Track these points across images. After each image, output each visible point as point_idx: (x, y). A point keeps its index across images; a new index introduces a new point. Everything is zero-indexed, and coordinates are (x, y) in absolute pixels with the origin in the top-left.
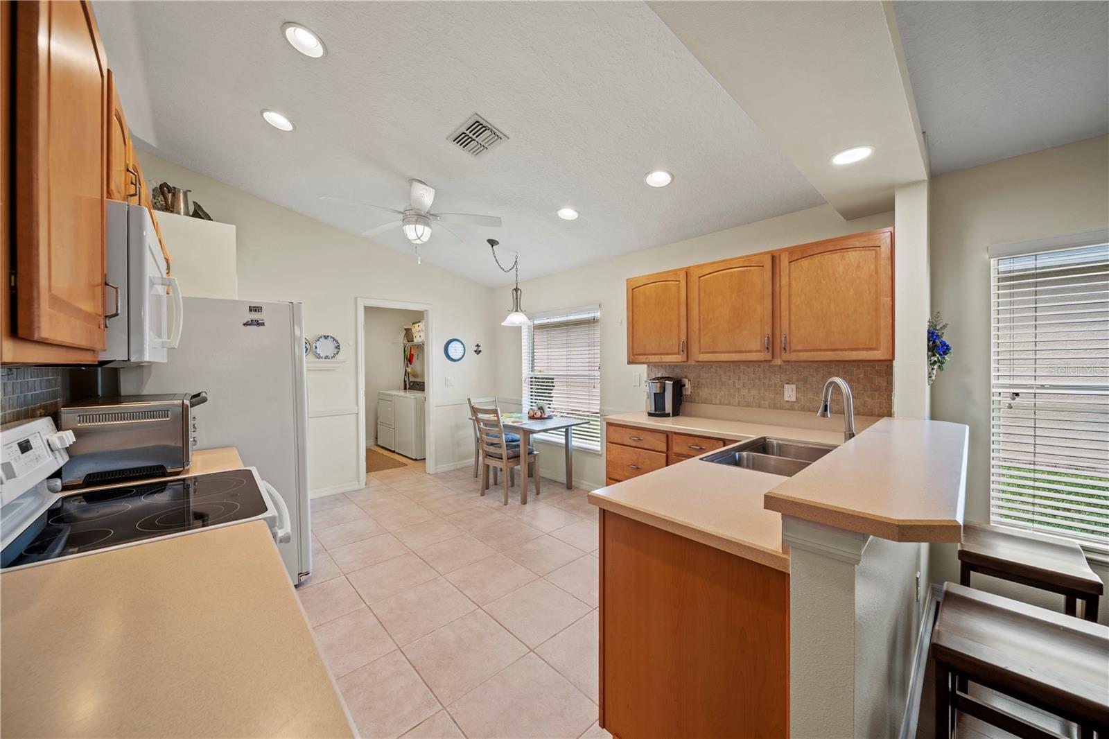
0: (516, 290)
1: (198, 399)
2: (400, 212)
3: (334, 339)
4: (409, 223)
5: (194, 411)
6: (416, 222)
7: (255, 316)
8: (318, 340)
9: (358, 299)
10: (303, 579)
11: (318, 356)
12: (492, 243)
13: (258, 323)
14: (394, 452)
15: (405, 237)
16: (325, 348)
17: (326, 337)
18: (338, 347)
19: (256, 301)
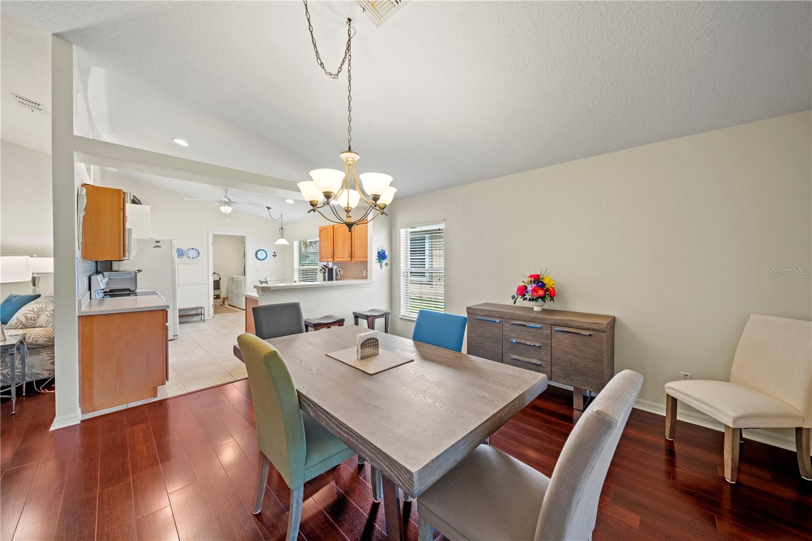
0: (282, 228)
1: (139, 271)
2: (218, 201)
3: (197, 250)
4: (222, 205)
5: (138, 274)
6: (225, 205)
7: (158, 244)
8: (189, 250)
9: (209, 232)
10: (175, 337)
11: (189, 257)
12: (269, 208)
13: (158, 247)
14: (235, 307)
15: (221, 211)
16: (193, 254)
17: (193, 249)
18: (199, 253)
19: (158, 239)
